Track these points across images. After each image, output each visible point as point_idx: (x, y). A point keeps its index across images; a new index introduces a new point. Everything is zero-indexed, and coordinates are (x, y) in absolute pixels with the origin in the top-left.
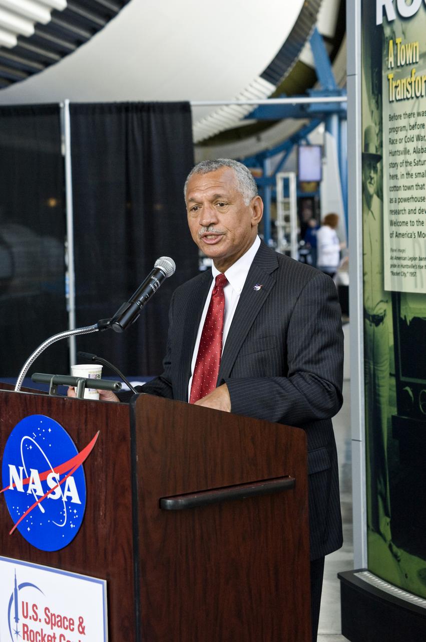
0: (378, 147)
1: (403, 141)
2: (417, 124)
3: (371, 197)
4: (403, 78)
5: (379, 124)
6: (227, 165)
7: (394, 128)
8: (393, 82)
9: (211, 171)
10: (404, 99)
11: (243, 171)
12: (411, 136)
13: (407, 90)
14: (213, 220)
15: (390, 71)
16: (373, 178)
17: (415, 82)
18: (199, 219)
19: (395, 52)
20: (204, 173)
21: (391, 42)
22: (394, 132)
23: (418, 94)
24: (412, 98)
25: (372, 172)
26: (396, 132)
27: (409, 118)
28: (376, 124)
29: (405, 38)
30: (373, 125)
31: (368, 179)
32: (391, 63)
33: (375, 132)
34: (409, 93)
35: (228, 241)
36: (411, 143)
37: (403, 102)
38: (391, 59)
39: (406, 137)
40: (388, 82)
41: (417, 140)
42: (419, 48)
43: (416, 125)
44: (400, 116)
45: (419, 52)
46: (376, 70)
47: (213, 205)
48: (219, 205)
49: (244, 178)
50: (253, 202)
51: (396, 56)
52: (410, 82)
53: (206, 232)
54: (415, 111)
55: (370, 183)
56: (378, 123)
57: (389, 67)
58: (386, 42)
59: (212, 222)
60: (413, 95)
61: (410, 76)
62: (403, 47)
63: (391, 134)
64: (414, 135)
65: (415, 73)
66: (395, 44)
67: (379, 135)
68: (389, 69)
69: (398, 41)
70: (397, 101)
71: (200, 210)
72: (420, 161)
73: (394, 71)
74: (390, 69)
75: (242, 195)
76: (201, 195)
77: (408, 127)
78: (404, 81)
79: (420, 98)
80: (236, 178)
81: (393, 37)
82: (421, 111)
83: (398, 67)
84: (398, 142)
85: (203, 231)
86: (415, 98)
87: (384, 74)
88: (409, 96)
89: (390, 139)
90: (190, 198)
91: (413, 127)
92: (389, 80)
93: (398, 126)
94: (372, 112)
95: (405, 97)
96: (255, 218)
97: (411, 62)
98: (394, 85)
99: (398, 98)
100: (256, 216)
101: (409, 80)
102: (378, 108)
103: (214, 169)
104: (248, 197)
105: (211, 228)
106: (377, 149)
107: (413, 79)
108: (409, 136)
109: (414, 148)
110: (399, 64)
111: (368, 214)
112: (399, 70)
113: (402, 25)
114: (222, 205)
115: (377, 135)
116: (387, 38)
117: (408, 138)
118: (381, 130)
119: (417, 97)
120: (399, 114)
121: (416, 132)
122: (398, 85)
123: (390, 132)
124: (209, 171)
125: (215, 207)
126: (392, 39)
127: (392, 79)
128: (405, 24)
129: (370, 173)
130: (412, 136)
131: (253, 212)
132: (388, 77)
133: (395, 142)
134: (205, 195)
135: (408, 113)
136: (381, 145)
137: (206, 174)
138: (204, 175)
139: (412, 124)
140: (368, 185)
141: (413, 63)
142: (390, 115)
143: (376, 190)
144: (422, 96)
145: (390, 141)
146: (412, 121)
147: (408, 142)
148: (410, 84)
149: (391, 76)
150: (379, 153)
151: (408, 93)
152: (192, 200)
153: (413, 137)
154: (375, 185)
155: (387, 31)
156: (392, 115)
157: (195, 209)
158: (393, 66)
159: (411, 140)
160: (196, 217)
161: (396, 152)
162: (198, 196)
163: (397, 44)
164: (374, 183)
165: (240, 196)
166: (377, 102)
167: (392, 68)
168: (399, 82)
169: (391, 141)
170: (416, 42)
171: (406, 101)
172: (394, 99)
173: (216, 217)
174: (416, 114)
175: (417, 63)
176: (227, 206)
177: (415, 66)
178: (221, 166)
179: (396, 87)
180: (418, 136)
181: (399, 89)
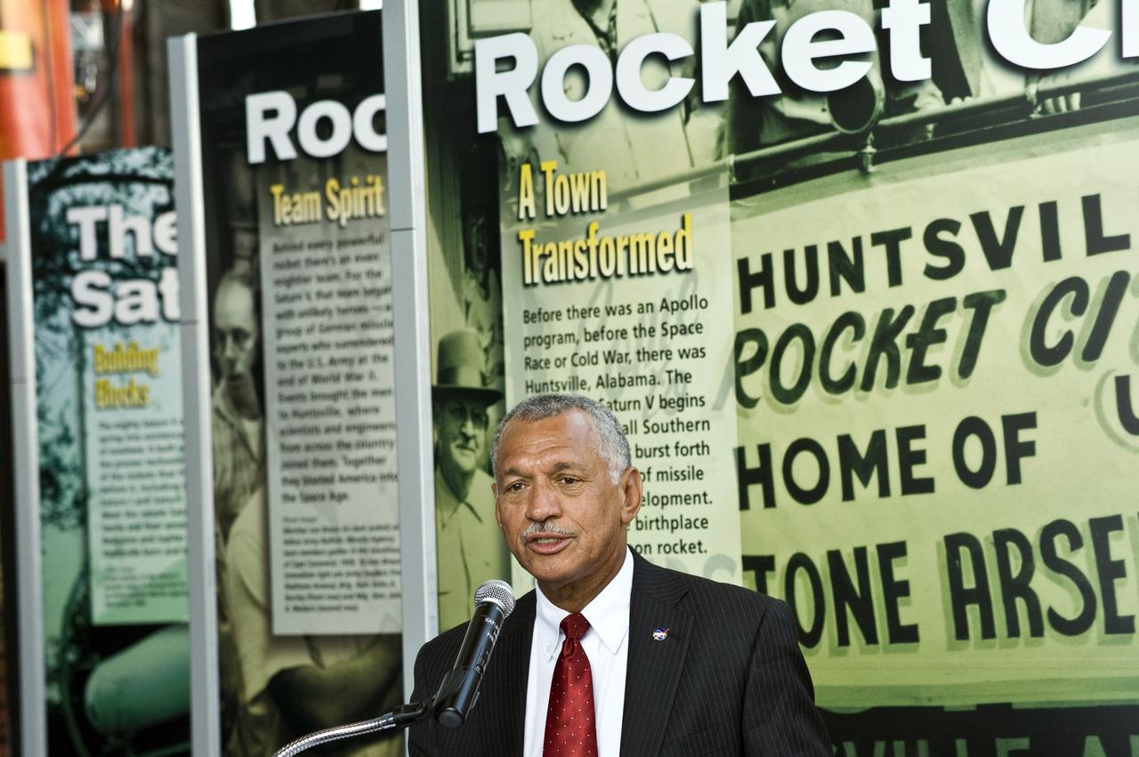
0: (488, 375)
1: (568, 362)
2: (606, 330)
3: (466, 476)
4: (565, 240)
5: (492, 328)
6: (577, 406)
7: (540, 337)
8: (535, 247)
9: (549, 415)
10: (568, 281)
11: (607, 419)
12: (588, 353)
13: (576, 263)
14: (554, 510)
15: (524, 225)
16: (474, 437)
17: (598, 248)
18: (524, 509)
19: (540, 189)
20: (536, 420)
21: (526, 169)
22: (540, 344)
23: (607, 272)
24: (591, 279)
25: (469, 424)
26: (544, 345)
27: (584, 317)
28: (480, 329)
29: (567, 162)
30: (473, 330)
31: (455, 439)
32: (527, 208)
33: (479, 344)
34: (581, 269)
35: (579, 551)
36: (589, 368)
37: (565, 286)
38: (528, 201)
39: (575, 354)
40: (518, 248)
41: (607, 362)
42: (607, 180)
43: (602, 332)
44: (558, 314)
45: (608, 189)
46: (480, 222)
47: (553, 482)
48: (563, 481)
49: (610, 432)
50: (625, 479)
51: (541, 197)
52: (584, 248)
53: (538, 533)
54: (601, 304)
55: (463, 447)
56: (486, 325)
57: (522, 215)
58: (509, 168)
59: (551, 513)
60: (594, 273)
61: (584, 236)
62: (562, 179)
63: (528, 348)
64: (597, 352)
65: (596, 232)
66: (537, 171)
67: (492, 352)
68: (520, 220)
69: (547, 166)
70: (546, 283)
71: (526, 491)
72: (615, 402)
73: (536, 226)
74: (525, 221)
75: (607, 464)
76: (532, 463)
77: (580, 336)
78: (568, 245)
79: (613, 280)
80: (595, 429)
81: (532, 157)
82: (615, 303)
83: (548, 217)
84: (552, 365)
85: (531, 530)
86: (598, 280)
87: (504, 230)
88: (582, 275)
89: (527, 358)
90: (507, 468)
91: (595, 336)
92: (521, 242)
93: (551, 334)
94: (468, 305)
95: (571, 276)
96: (629, 508)
97: (585, 208)
98: (538, 251)
99: (549, 278)
100: (628, 505)
101: (581, 243)
102: (486, 297)
103: (554, 413)
104: (616, 468)
105: (549, 525)
106: (483, 378)
107: (593, 243)
108: (583, 352)
109: (600, 377)
110: (550, 211)
111: (455, 510)
112: (553, 224)
113: (557, 136)
114: (570, 481)
115: (486, 350)
116: (513, 160)
117: (582, 357)
118: (498, 340)
119: (605, 278)
120: (556, 309)
121: (603, 346)
122: (550, 252)
123: (526, 346)
124: (545, 416)
125: (556, 485)
126: (528, 161)
127: (532, 240)
128: (564, 136)
129: (463, 425)
130: (592, 353)
131: (624, 498)
132: (518, 236)
133: (543, 364)
134: (538, 462)
135: (579, 307)
136: (500, 370)
137: (539, 422)
138: (536, 424)
139: (592, 329)
140: (456, 453)
141: (591, 211)
142: (526, 312)
143: (484, 461)
144: (618, 276)
145: (527, 364)
146: (592, 324)
147: (583, 365)
148: (587, 252)
149: (527, 234)
150: (492, 386)
151: (577, 269)
152: (513, 472)
153: (596, 356)
154: (480, 452)
155: (514, 147)
156: (534, 310)
157: (516, 487)
158: (532, 214)
159: (592, 360)
160: (518, 503)
161: (545, 384)
162: (525, 463)
163: (544, 173)
164: (477, 446)
165: (604, 465)
166: (484, 285)
167: (530, 220)
168: (551, 246)
169: (532, 364)
170: (598, 171)
171: (574, 285)
172: (537, 279)
173: (559, 504)
174: (603, 311)
175: (601, 211)
176: (581, 483)
177: (598, 216)
178: (568, 406)
179: (544, 257)
180: (609, 353)
181: (552, 260)
